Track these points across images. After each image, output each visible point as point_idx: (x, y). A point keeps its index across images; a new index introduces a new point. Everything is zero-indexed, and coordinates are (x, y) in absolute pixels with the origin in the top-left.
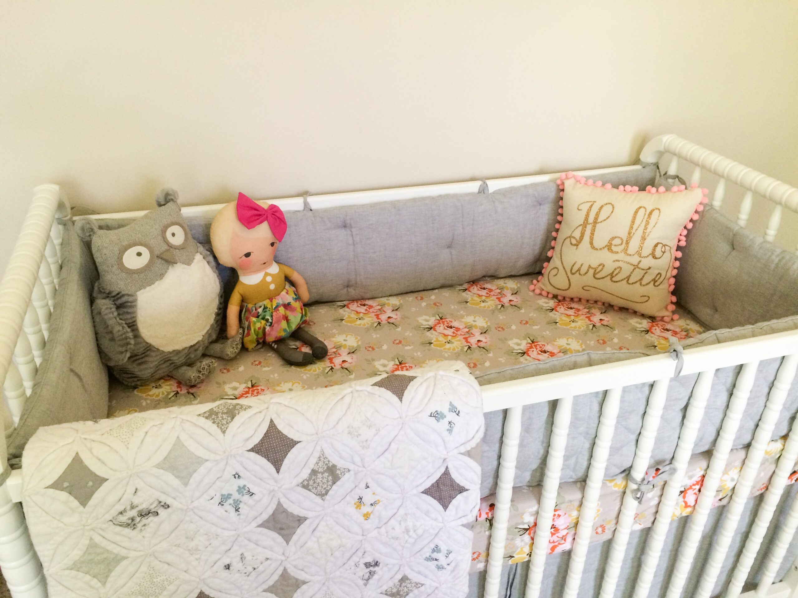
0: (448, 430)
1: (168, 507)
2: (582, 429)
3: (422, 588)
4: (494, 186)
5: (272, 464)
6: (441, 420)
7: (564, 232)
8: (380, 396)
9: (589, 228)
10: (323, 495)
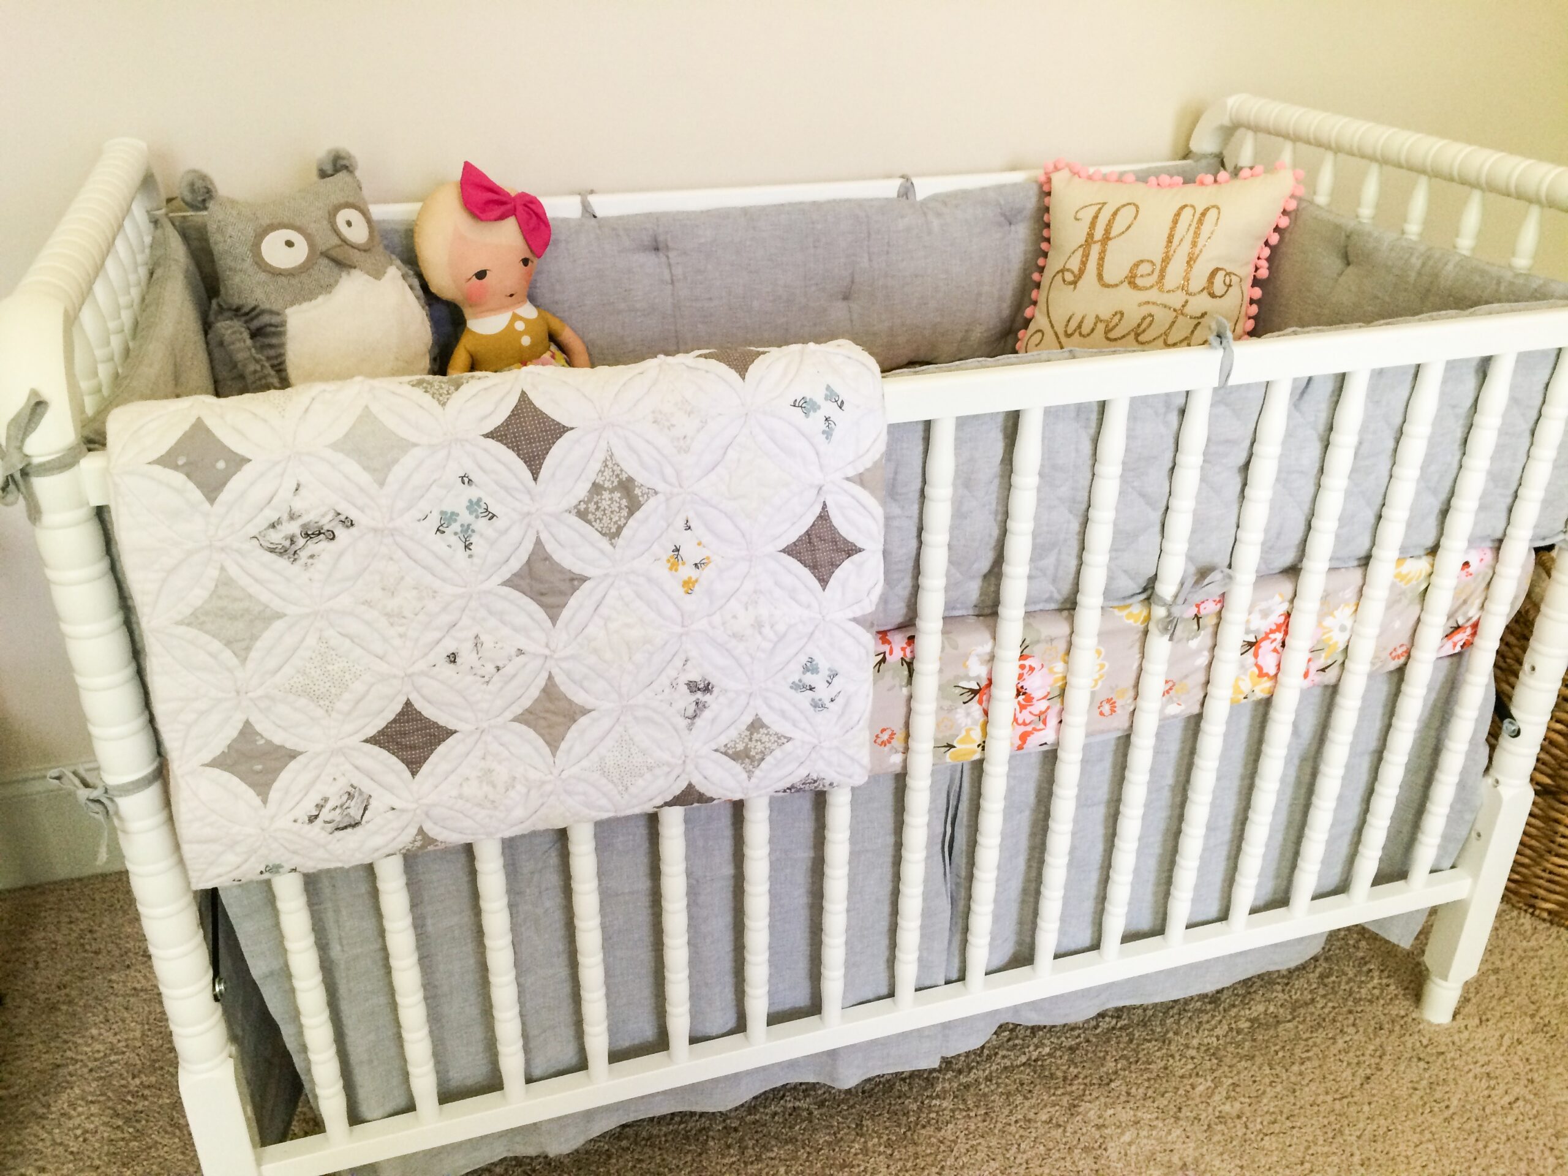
0: (824, 432)
1: (352, 525)
2: (1064, 491)
3: (788, 746)
4: (924, 188)
5: (525, 462)
6: (812, 413)
7: (1054, 264)
8: (707, 372)
9: (1095, 249)
10: (613, 535)
